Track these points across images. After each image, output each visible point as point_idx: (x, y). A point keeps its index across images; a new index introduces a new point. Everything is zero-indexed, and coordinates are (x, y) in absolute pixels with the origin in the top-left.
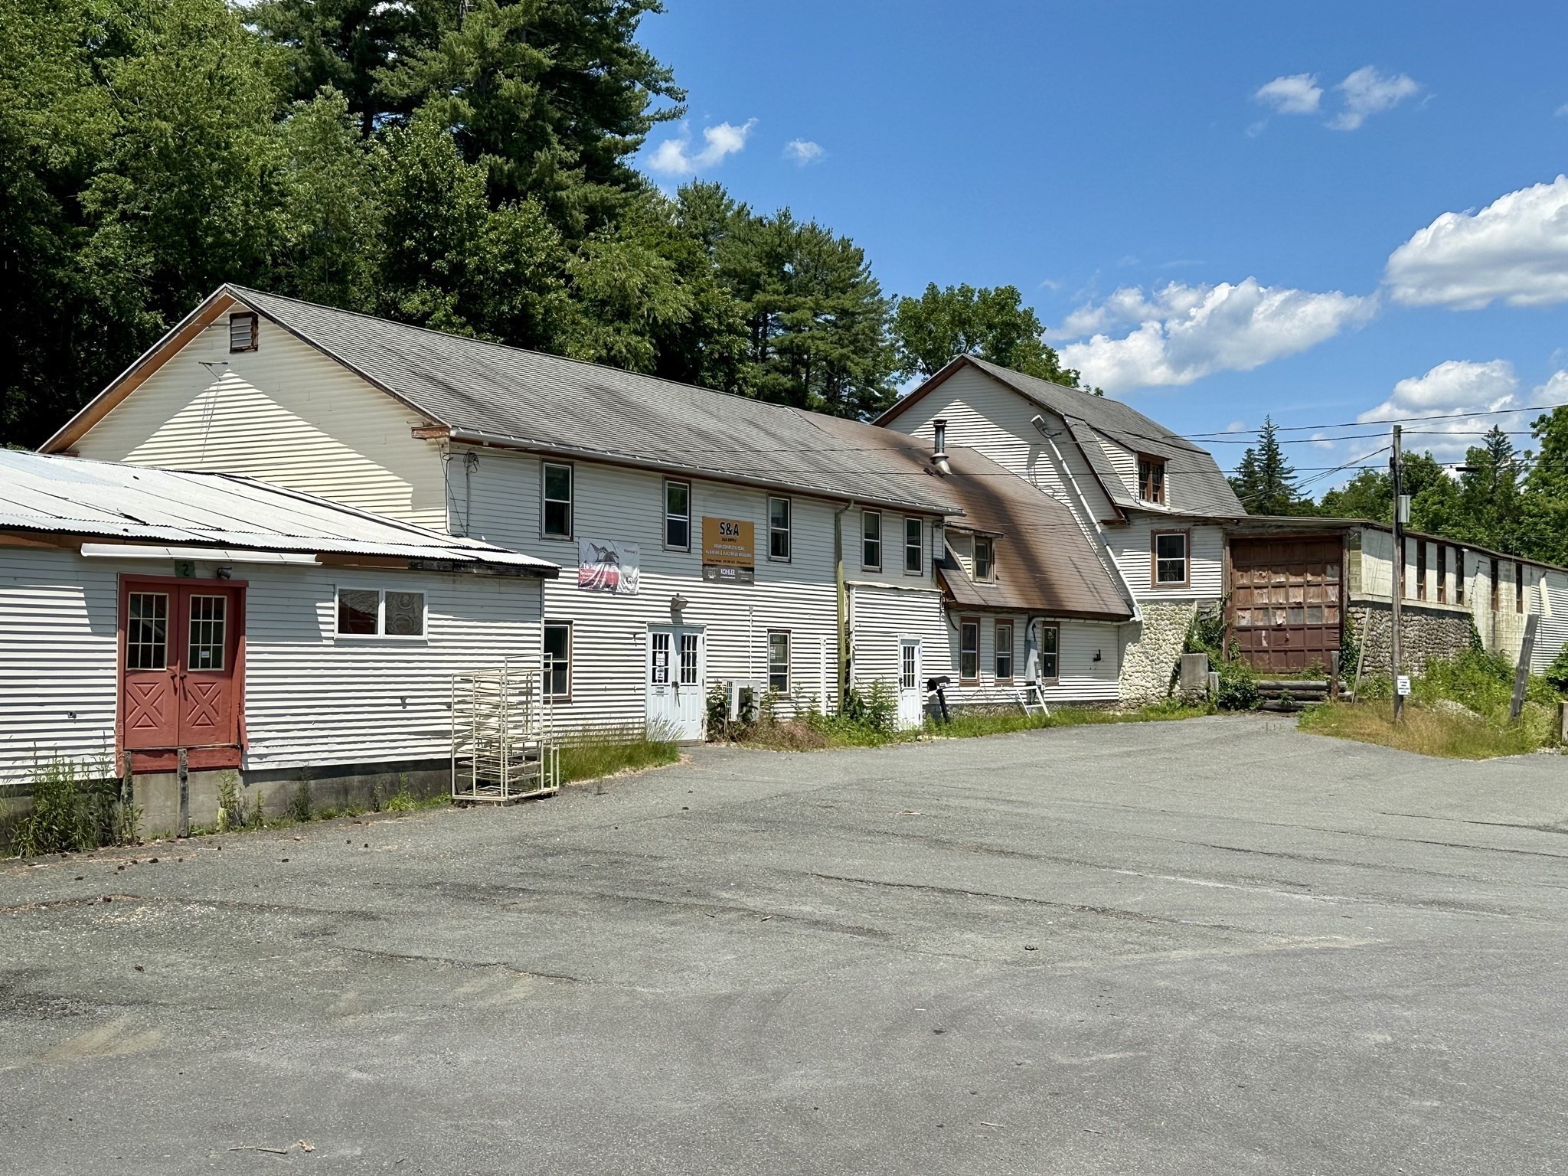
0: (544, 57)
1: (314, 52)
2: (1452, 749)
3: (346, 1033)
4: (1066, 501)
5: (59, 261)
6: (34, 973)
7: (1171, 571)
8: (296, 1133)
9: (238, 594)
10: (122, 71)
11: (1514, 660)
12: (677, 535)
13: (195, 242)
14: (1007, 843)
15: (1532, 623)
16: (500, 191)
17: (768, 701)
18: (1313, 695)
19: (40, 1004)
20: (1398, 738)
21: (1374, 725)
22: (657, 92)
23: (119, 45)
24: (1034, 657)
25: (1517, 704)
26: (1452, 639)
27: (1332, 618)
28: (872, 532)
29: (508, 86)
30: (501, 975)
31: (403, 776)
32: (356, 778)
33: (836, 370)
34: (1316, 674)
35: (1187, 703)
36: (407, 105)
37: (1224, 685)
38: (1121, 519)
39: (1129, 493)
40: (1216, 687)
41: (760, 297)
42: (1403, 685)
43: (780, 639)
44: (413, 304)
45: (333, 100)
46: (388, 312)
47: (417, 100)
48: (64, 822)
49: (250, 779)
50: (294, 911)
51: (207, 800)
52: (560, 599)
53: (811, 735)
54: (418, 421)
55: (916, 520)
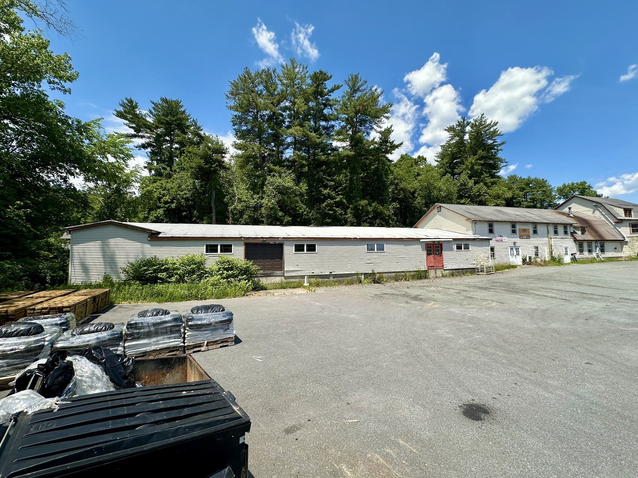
0: (482, 162)
1: (445, 169)
3: (466, 308)
4: (604, 219)
5: (412, 203)
6: (420, 295)
9: (441, 245)
10: (419, 178)
12: (514, 232)
13: (431, 199)
14: (597, 284)
16: (476, 183)
17: (535, 258)
19: (421, 300)
22: (502, 163)
23: (419, 175)
24: (598, 249)
28: (556, 228)
29: (476, 167)
30: (490, 302)
31: (468, 270)
32: (461, 270)
33: (543, 201)
36: (460, 174)
38: (620, 221)
39: (621, 216)
41: (525, 191)
43: (537, 248)
45: (448, 175)
46: (459, 203)
47: (461, 172)
48: (420, 275)
49: (445, 270)
50: (454, 289)
51: (439, 273)
52: (492, 243)
53: (545, 264)
54: (466, 218)
55: (565, 226)
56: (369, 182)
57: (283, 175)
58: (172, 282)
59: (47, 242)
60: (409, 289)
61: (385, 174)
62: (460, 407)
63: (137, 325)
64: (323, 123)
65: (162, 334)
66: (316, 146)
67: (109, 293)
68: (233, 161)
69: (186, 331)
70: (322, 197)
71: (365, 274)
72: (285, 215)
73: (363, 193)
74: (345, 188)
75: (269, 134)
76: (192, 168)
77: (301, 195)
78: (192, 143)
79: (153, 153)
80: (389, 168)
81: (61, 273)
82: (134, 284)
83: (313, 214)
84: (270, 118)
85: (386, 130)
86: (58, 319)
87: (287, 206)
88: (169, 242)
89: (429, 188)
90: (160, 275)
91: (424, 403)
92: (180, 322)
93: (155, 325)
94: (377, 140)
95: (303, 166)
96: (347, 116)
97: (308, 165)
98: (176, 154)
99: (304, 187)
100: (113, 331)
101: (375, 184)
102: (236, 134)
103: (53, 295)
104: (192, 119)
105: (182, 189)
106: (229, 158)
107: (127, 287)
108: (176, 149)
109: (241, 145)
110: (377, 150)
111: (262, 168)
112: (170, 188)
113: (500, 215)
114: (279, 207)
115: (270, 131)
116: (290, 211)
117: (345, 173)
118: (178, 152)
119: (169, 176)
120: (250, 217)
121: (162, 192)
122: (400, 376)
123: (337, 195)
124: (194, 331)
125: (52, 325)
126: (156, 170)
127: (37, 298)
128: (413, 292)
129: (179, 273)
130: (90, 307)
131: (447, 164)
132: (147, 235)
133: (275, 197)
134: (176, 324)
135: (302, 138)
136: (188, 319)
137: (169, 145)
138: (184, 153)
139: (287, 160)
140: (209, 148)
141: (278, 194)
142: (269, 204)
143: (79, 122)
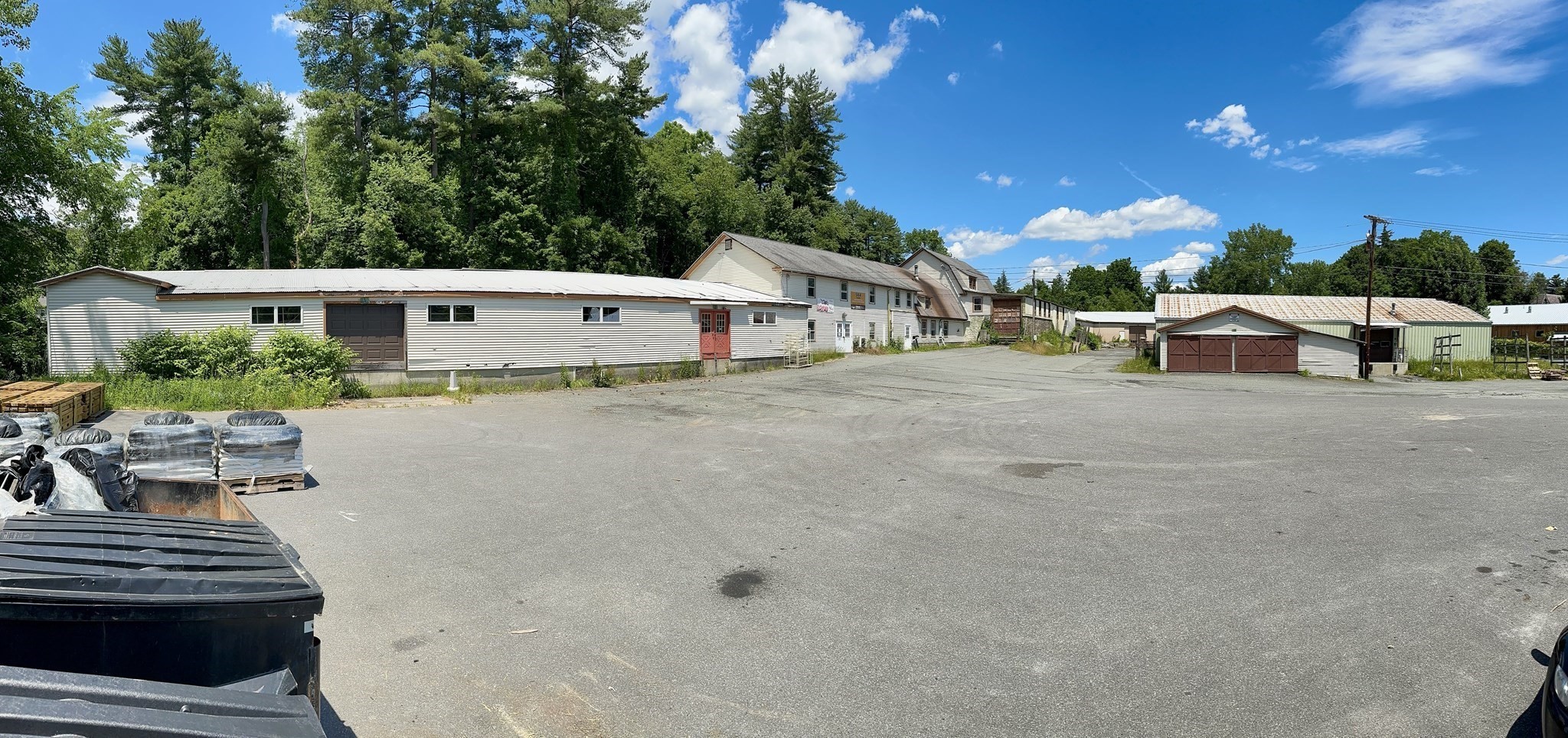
0: (808, 164)
1: (746, 167)
2: (1047, 354)
3: (757, 423)
4: (950, 288)
5: (684, 231)
6: (682, 406)
7: (978, 308)
8: (746, 446)
9: (728, 313)
10: (697, 177)
11: (1061, 331)
12: (844, 296)
13: (716, 223)
14: (933, 378)
15: (1066, 322)
16: (797, 204)
17: (869, 342)
18: (1013, 340)
19: (684, 413)
20: (1034, 351)
21: (1028, 348)
22: (839, 174)
23: (697, 171)
24: (941, 330)
25: (1062, 343)
26: (1047, 326)
27: (1018, 320)
28: (898, 296)
29: (799, 173)
30: (797, 410)
31: (771, 361)
32: (759, 361)
33: (888, 252)
34: (1014, 335)
35: (981, 343)
36: (770, 181)
37: (991, 338)
38: (965, 293)
39: (967, 286)
40: (989, 339)
41: (867, 231)
42: (1035, 339)
43: (872, 325)
44: (774, 235)
45: (751, 180)
46: (766, 237)
47: (773, 179)
48: (688, 371)
49: (732, 360)
50: (744, 394)
51: (722, 366)
52: (812, 314)
53: (881, 351)
54: (773, 266)
55: (910, 293)
56: (593, 177)
57: (406, 157)
58: (197, 375)
59: (18, 308)
60: (663, 396)
61: (630, 163)
62: (718, 581)
63: (144, 438)
64: (496, 35)
65: (183, 456)
66: (482, 88)
67: (103, 390)
68: (301, 135)
69: (220, 456)
70: (493, 208)
71: (578, 368)
72: (412, 247)
73: (582, 201)
74: (543, 188)
75: (376, 66)
76: (223, 158)
77: (446, 203)
78: (223, 106)
79: (157, 138)
80: (637, 148)
81: (39, 358)
82: (139, 377)
83: (472, 244)
84: (379, 29)
85: (633, 61)
86: (37, 419)
87: (413, 227)
88: (189, 303)
89: (713, 202)
90: (177, 363)
91: (661, 586)
92: (211, 438)
93: (170, 439)
94: (615, 82)
95: (449, 136)
96: (549, 20)
97: (462, 134)
98: (194, 135)
99: (451, 185)
100: (110, 445)
101: (607, 181)
102: (307, 74)
103: (31, 388)
104: (222, 54)
105: (209, 204)
106: (295, 130)
107: (129, 382)
108: (195, 123)
109: (318, 97)
110: (614, 106)
111: (362, 145)
112: (188, 204)
113: (827, 265)
114: (397, 230)
115: (378, 59)
116: (421, 239)
117: (544, 155)
118: (198, 129)
119: (186, 181)
120: (337, 253)
121: (176, 214)
122: (624, 545)
123: (524, 203)
124: (234, 456)
125: (31, 427)
126: (164, 173)
127: (13, 390)
128: (672, 400)
129: (208, 359)
130: (79, 410)
131: (749, 156)
132: (153, 292)
133: (388, 210)
134: (205, 441)
135: (448, 72)
136: (223, 434)
137: (183, 117)
138: (209, 130)
139: (418, 124)
140: (255, 113)
141: (396, 200)
142: (377, 224)
143: (45, 97)
